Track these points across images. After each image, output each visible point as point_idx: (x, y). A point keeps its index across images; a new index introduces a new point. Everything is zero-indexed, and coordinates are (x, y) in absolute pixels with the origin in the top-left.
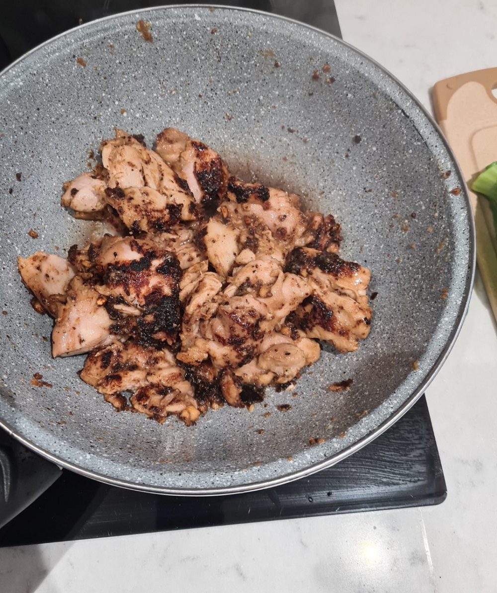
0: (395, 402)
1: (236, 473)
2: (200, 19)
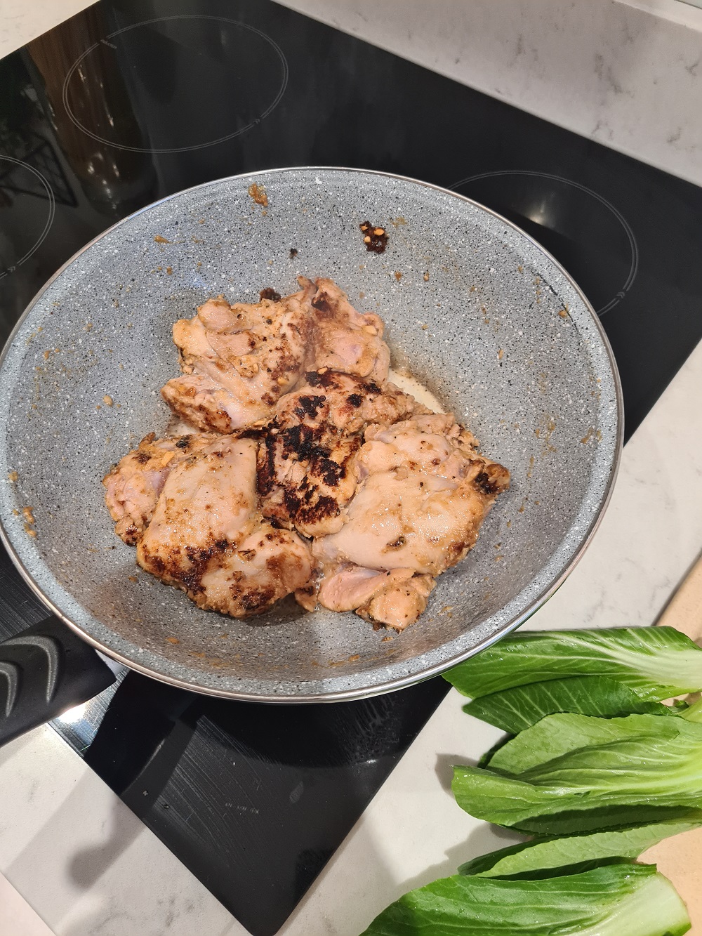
2: (321, 183)
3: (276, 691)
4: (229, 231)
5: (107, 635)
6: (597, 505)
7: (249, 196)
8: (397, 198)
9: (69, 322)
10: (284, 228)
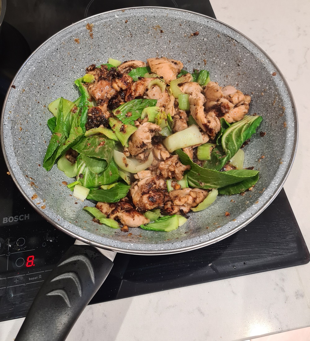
0: (278, 180)
1: (210, 234)
2: (118, 17)
7: (87, 29)
8: (154, 17)
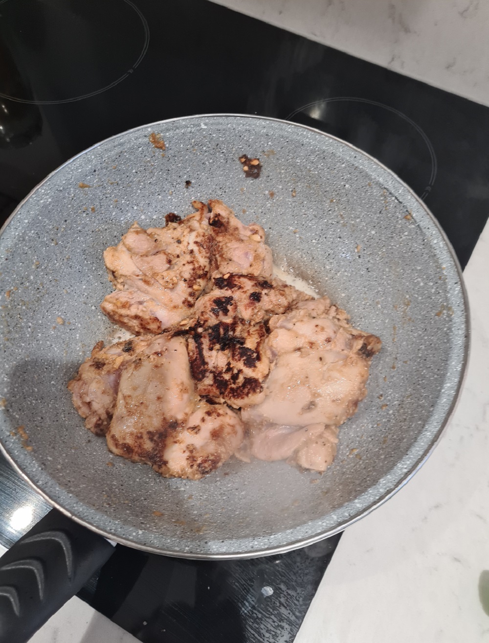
2: (206, 127)
3: (252, 547)
4: (136, 172)
5: (110, 524)
6: (460, 365)
7: (150, 143)
8: (267, 135)
9: (21, 264)
10: (180, 165)
